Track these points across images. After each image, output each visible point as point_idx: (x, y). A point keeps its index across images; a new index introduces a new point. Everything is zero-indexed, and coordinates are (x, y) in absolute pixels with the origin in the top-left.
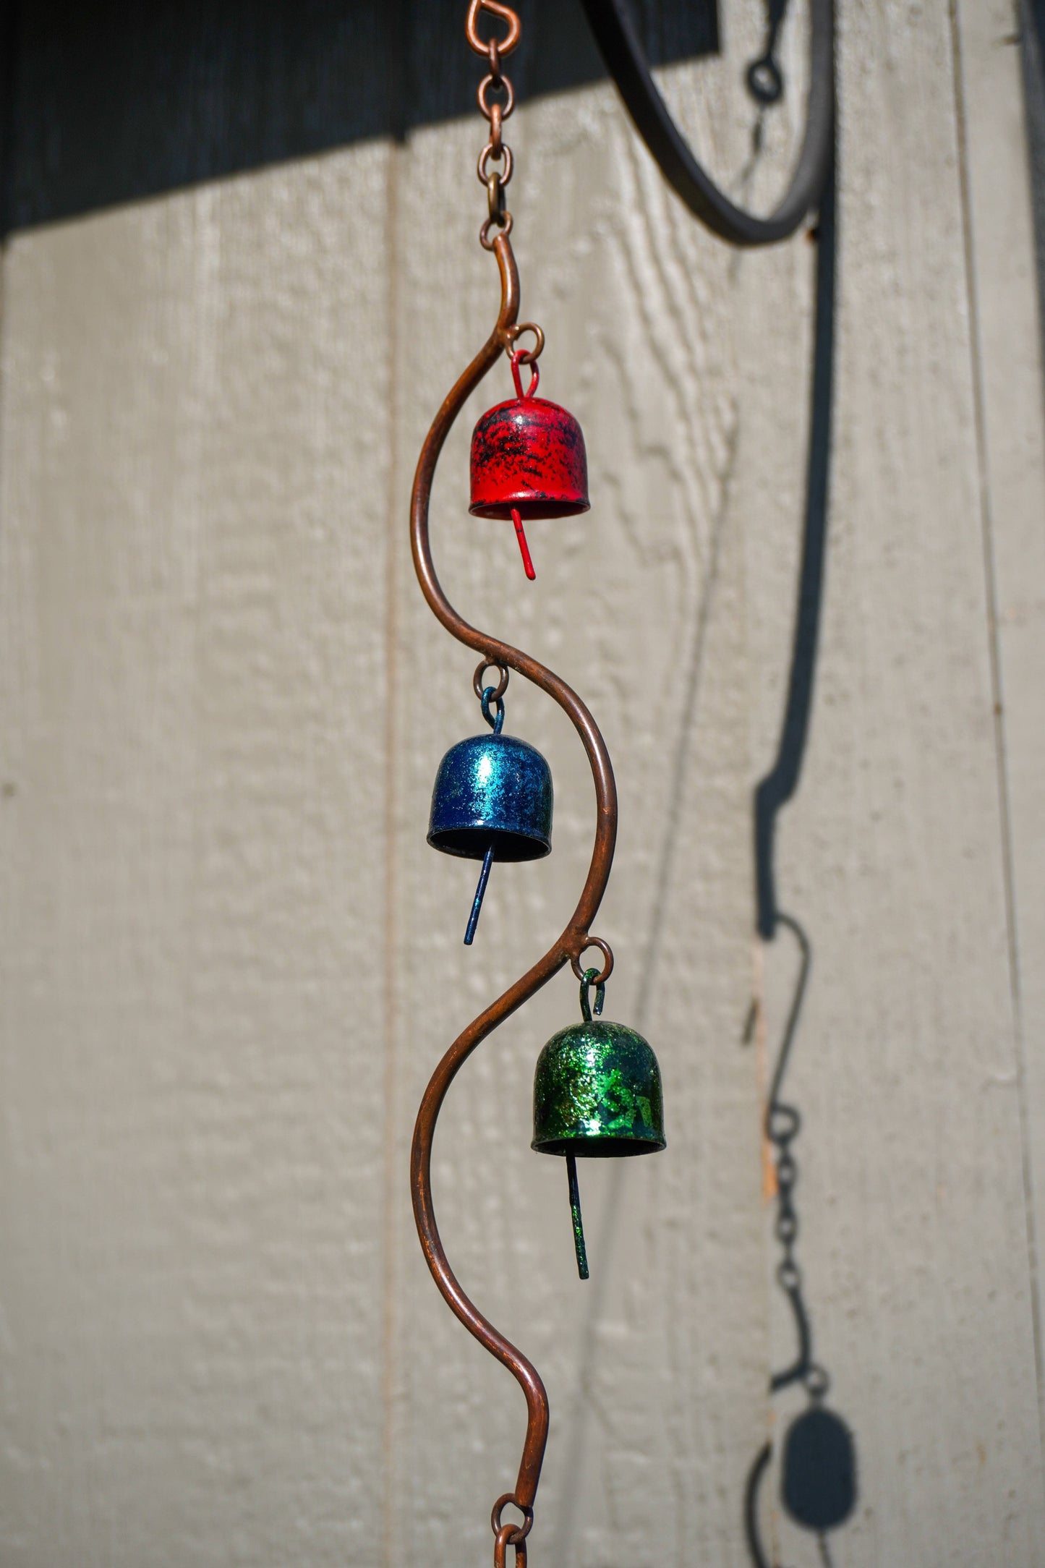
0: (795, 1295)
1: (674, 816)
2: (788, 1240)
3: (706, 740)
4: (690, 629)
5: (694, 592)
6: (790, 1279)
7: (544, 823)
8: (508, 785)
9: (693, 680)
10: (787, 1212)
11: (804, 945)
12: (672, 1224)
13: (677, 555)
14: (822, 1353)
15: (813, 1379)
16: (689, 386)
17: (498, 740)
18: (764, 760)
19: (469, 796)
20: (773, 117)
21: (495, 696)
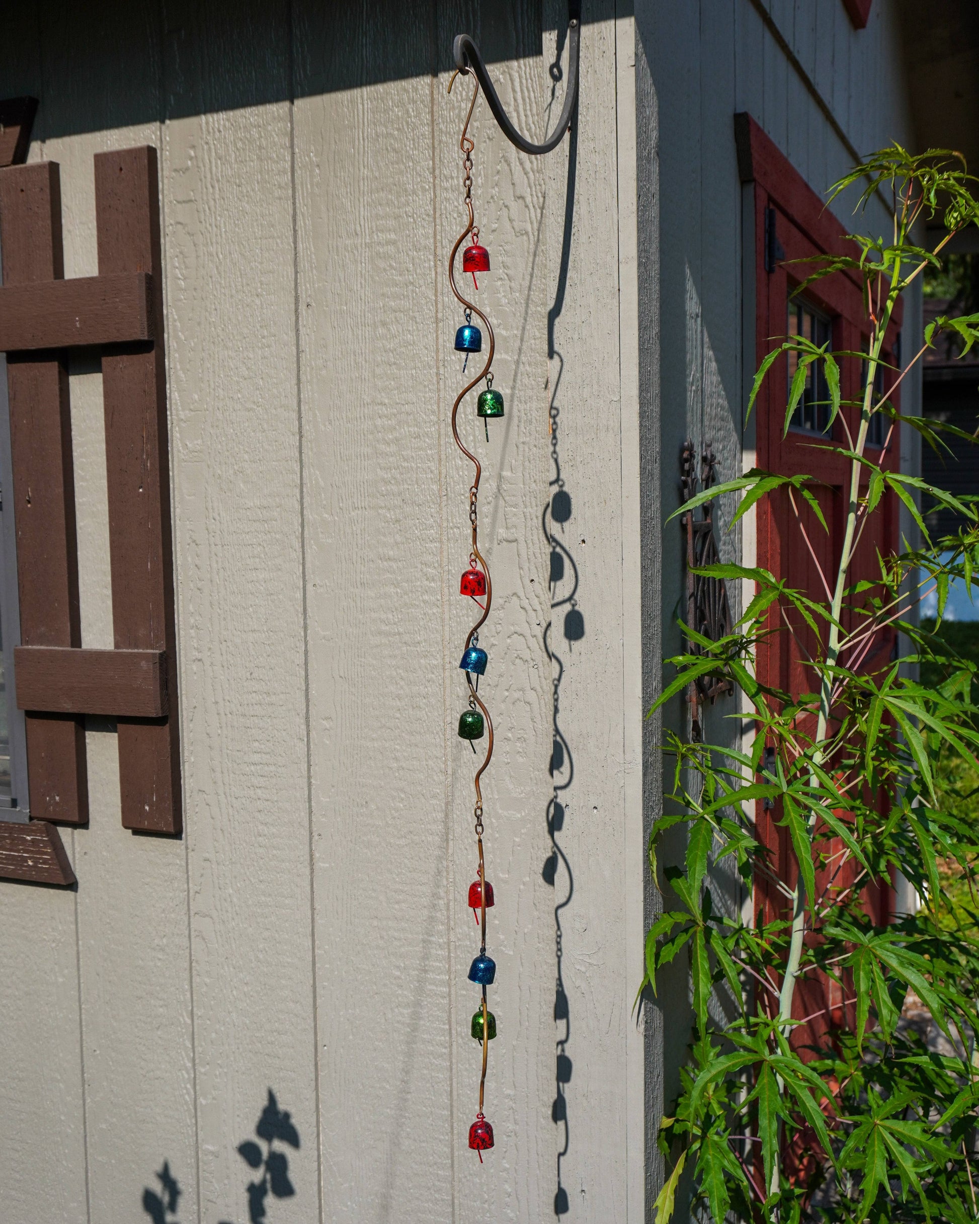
0: (556, 461)
1: (525, 320)
2: (555, 445)
3: (535, 296)
4: (531, 259)
5: (532, 246)
6: (555, 456)
7: (480, 346)
8: (472, 337)
9: (532, 276)
10: (555, 437)
11: (562, 361)
12: (523, 443)
13: (527, 233)
14: (562, 476)
15: (560, 483)
16: (531, 175)
17: (469, 327)
18: (551, 304)
19: (463, 340)
20: (558, 85)
21: (469, 316)
